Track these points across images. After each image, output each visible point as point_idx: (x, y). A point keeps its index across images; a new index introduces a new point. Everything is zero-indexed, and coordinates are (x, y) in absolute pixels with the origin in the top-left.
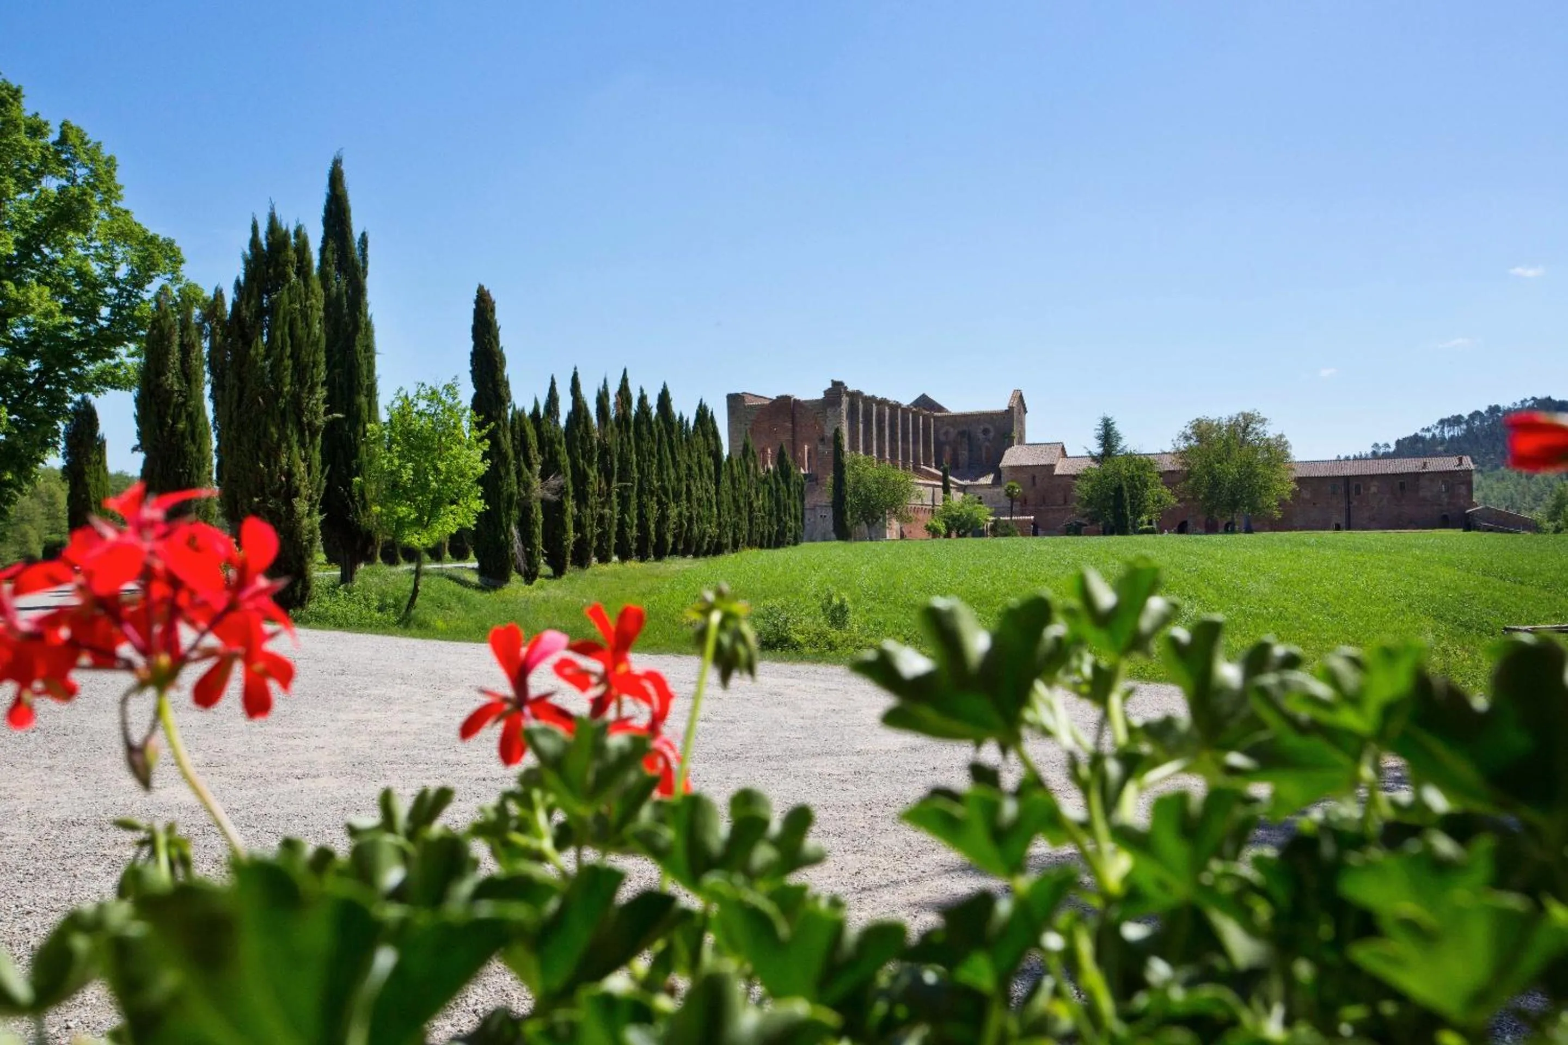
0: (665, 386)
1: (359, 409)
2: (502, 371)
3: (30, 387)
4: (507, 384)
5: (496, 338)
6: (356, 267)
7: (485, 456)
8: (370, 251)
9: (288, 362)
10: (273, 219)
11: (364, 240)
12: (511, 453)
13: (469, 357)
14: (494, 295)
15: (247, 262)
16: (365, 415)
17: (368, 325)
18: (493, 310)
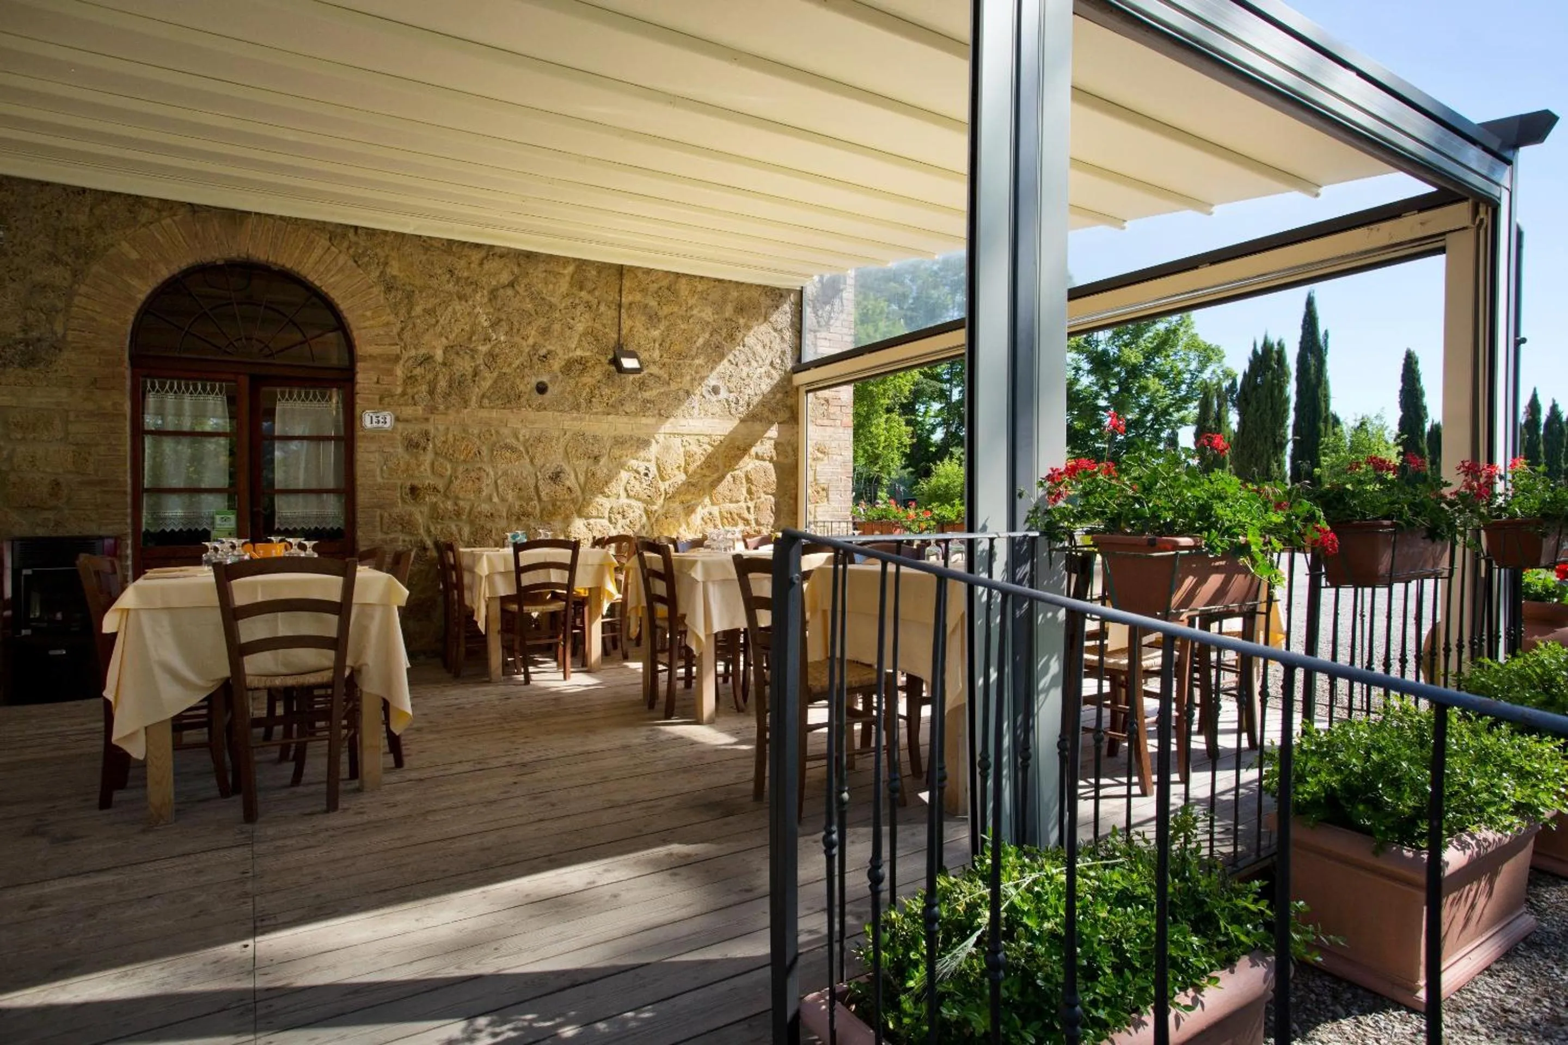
0: (1554, 401)
1: (1319, 431)
2: (1421, 400)
3: (1147, 428)
4: (1425, 408)
5: (1418, 380)
6: (1320, 349)
7: (1399, 454)
8: (1329, 340)
9: (1269, 412)
10: (1266, 338)
11: (1326, 334)
12: (1427, 451)
13: (1398, 393)
14: (1417, 354)
15: (1250, 362)
16: (1323, 433)
17: (1326, 382)
18: (1417, 363)
